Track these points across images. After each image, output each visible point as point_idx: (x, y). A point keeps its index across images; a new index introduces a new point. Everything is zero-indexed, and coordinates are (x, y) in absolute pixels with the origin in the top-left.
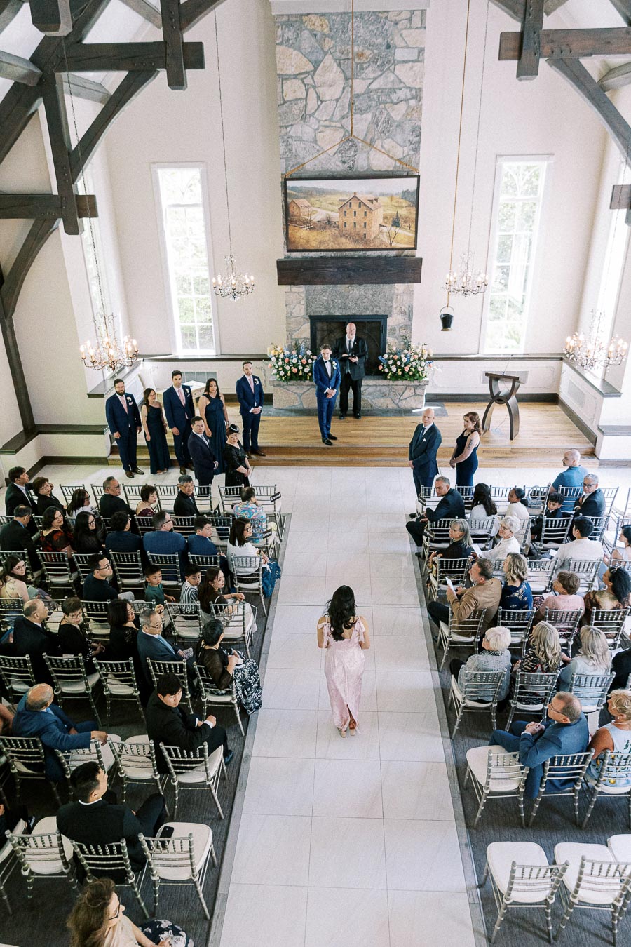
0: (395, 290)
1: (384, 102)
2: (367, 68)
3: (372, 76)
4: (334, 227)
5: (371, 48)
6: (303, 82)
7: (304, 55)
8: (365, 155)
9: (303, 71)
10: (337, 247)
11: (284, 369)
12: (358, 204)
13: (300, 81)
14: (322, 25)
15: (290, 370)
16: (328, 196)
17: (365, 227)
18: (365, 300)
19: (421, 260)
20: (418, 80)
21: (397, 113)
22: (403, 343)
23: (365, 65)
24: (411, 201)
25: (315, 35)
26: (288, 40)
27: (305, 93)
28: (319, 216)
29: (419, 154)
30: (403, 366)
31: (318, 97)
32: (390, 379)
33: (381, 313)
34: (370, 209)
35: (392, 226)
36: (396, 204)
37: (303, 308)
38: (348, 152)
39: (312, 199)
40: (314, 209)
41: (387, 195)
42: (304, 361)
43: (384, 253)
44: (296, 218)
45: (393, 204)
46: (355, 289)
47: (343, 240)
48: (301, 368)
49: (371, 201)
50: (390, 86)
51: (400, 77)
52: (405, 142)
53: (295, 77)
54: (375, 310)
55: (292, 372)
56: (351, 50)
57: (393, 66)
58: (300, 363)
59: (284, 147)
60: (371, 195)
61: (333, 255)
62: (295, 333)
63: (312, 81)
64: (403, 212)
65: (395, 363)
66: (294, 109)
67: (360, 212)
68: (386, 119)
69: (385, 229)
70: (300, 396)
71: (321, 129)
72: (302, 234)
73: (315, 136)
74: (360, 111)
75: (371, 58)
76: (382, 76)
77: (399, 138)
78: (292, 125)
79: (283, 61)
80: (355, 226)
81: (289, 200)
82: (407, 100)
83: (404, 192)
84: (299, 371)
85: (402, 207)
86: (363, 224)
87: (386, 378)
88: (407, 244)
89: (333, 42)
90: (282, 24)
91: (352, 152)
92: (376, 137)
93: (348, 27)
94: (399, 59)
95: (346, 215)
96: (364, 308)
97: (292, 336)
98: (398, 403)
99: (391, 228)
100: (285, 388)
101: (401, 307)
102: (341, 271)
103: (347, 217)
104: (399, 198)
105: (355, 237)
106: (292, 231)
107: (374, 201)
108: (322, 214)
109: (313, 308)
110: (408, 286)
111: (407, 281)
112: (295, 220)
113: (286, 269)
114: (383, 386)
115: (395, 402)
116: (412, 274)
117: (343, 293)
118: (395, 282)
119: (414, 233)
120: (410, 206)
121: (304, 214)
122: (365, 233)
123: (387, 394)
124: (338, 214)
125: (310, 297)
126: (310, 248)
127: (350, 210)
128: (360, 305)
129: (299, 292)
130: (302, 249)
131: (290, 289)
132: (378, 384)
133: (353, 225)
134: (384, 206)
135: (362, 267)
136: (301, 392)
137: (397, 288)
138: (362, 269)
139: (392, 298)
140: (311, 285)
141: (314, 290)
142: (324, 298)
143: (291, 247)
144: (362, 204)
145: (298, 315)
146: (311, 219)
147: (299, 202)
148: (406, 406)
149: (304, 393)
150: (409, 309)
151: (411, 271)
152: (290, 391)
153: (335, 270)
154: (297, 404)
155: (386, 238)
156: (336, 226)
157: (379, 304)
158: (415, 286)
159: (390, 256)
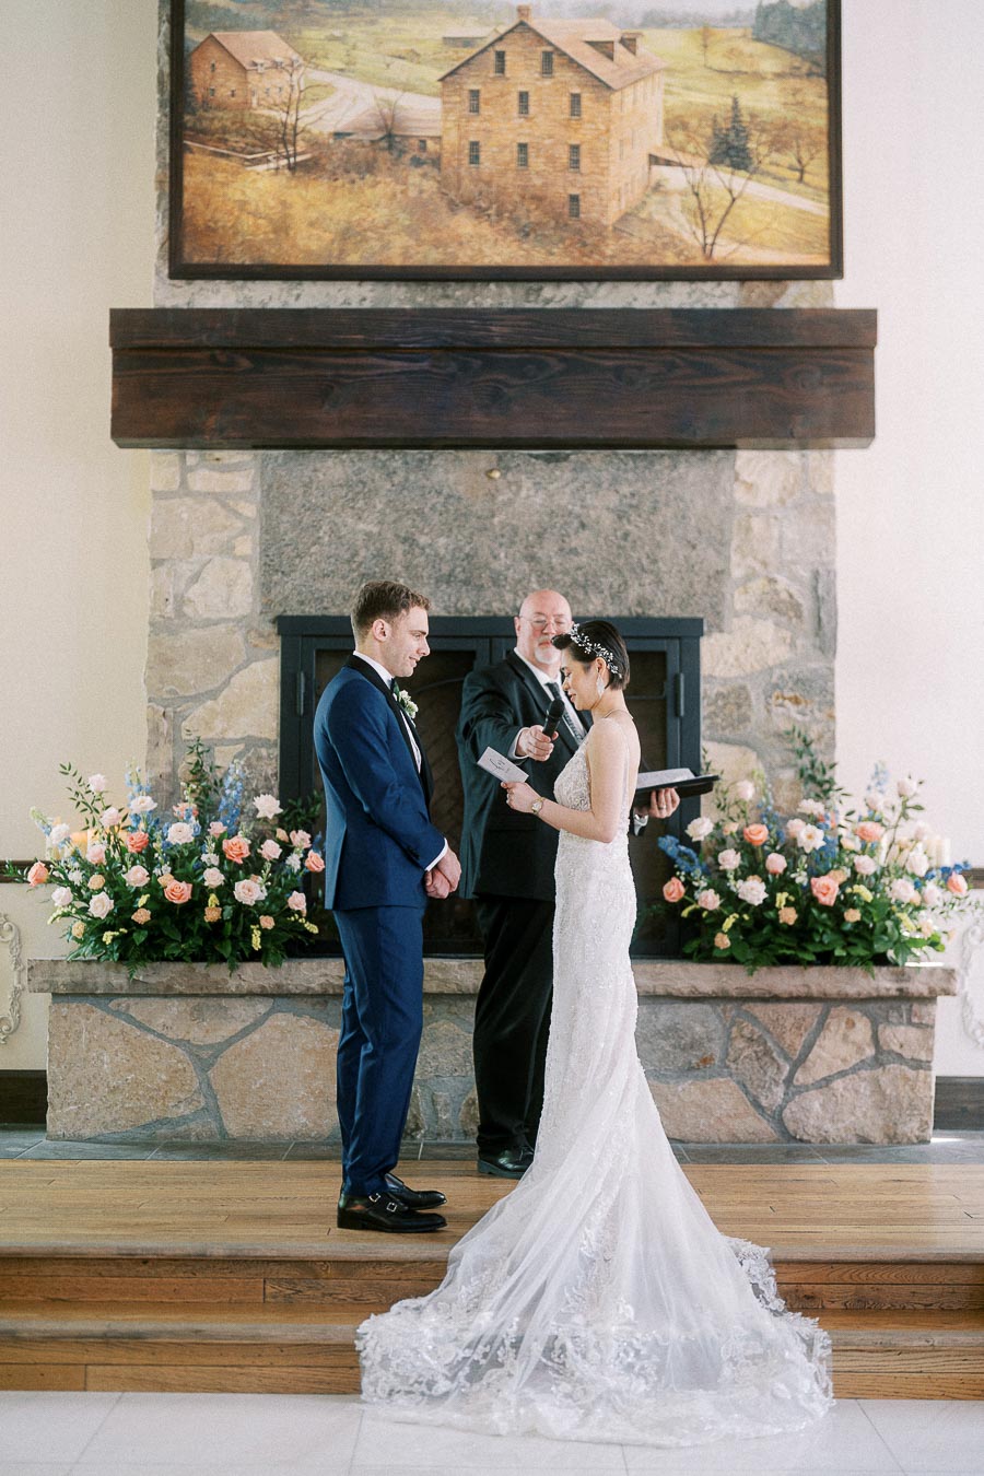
0: (740, 495)
4: (417, 162)
10: (432, 257)
11: (114, 885)
12: (537, 63)
15: (154, 888)
16: (388, 22)
17: (575, 164)
18: (579, 540)
19: (868, 319)
22: (788, 775)
24: (802, 53)
28: (340, 106)
30: (801, 878)
32: (731, 960)
33: (665, 605)
34: (601, 86)
35: (714, 161)
36: (729, 66)
37: (245, 579)
39: (313, 35)
40: (317, 76)
42: (238, 846)
43: (679, 296)
44: (223, 119)
45: (719, 61)
46: (527, 484)
47: (464, 224)
48: (213, 878)
49: (604, 48)
54: (633, 593)
55: (160, 905)
58: (209, 857)
60: (603, 21)
61: (407, 306)
62: (200, 711)
64: (765, 100)
65: (753, 865)
67: (550, 95)
69: (674, 178)
70: (205, 1059)
72: (249, 196)
80: (524, 161)
81: (193, 35)
83: (764, 14)
84: (201, 893)
85: (758, 77)
86: (564, 155)
87: (707, 955)
88: (795, 246)
95: (475, 109)
96: (575, 582)
97: (176, 727)
98: (782, 1108)
99: (710, 171)
100: (117, 1013)
101: (772, 581)
102: (453, 367)
103: (485, 120)
104: (744, 36)
105: (521, 212)
106: (199, 178)
107: (619, 48)
108: (355, 99)
109: (297, 578)
110: (804, 469)
111: (798, 430)
112: (217, 124)
113: (164, 354)
114: (688, 999)
115: (764, 1103)
116: (825, 391)
117: (459, 498)
118: (739, 442)
119: (826, 198)
120: (793, 73)
121: (266, 98)
122: (574, 192)
123: (716, 1049)
124: (435, 104)
125: (285, 518)
126: (293, 261)
127: (499, 86)
128: (550, 563)
129: (228, 495)
130: (247, 263)
131: (178, 478)
132: (660, 991)
133: (511, 154)
134: (669, 71)
135: (562, 353)
136: (209, 1040)
137: (749, 480)
138: (564, 360)
139: (722, 531)
140: (292, 452)
141: (307, 486)
142: (361, 526)
143: (195, 256)
144: (555, 56)
145: (214, 616)
146: (301, 124)
147: (242, 43)
148: (828, 1126)
149: (229, 1042)
150: (816, 591)
151: (818, 374)
152: (150, 1031)
153: (416, 366)
154: (183, 1110)
155: (682, 219)
156: (424, 156)
157: (655, 561)
158: (845, 465)
159: (711, 306)
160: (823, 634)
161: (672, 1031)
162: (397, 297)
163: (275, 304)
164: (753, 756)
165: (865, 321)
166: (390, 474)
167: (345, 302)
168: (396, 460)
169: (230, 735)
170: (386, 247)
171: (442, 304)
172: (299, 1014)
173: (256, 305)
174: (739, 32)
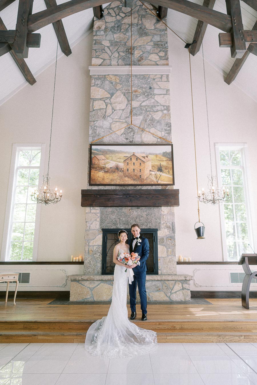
0: (162, 213)
1: (149, 111)
2: (139, 96)
3: (142, 100)
4: (120, 171)
5: (141, 88)
6: (105, 102)
7: (106, 91)
8: (139, 135)
9: (104, 97)
10: (123, 183)
12: (136, 159)
13: (103, 101)
14: (116, 79)
16: (117, 154)
17: (141, 171)
18: (141, 219)
19: (178, 190)
20: (167, 102)
21: (157, 116)
22: (170, 250)
23: (138, 95)
24: (168, 158)
25: (112, 83)
26: (98, 84)
27: (106, 106)
28: (111, 164)
29: (171, 135)
31: (113, 109)
34: (144, 162)
35: (158, 171)
36: (159, 159)
37: (98, 224)
38: (130, 134)
39: (108, 156)
40: (108, 161)
41: (153, 154)
43: (154, 188)
44: (97, 166)
45: (158, 159)
46: (135, 211)
47: (126, 179)
49: (144, 157)
50: (152, 104)
51: (157, 101)
52: (162, 129)
53: (101, 99)
56: (131, 89)
57: (153, 96)
59: (92, 131)
60: (143, 154)
61: (119, 189)
62: (92, 241)
63: (109, 101)
64: (164, 163)
66: (98, 113)
67: (137, 163)
68: (151, 119)
69: (153, 173)
70: (92, 290)
71: (114, 123)
72: (99, 176)
73: (110, 126)
74: (136, 115)
75: (141, 93)
76: (148, 100)
77: (158, 127)
78: (97, 121)
79: (94, 93)
80: (134, 171)
81: (93, 156)
82: (162, 111)
83: (164, 153)
85: (163, 161)
86: (139, 170)
88: (168, 181)
89: (121, 86)
90: (95, 79)
91: (132, 134)
92: (146, 127)
93: (129, 80)
94: (156, 93)
95: (128, 165)
96: (141, 224)
97: (89, 244)
98: (170, 296)
99: (157, 172)
100: (80, 283)
101: (167, 224)
102: (125, 197)
103: (130, 166)
104: (161, 156)
105: (134, 177)
106: (93, 173)
107: (146, 157)
108: (113, 163)
109: (105, 224)
110: (170, 209)
111: (169, 205)
112: (95, 167)
113: (87, 195)
114: (157, 281)
115: (168, 295)
116: (173, 199)
117: (126, 213)
118: (162, 206)
119: (172, 175)
120: (168, 160)
121: (102, 163)
122: (140, 175)
123: (161, 288)
124: (123, 164)
125: (103, 216)
126: (105, 183)
127: (131, 162)
128: (138, 222)
129: (96, 213)
130: (99, 183)
131: (90, 211)
132: (153, 280)
133: (132, 170)
134: (152, 160)
135: (139, 195)
136: (92, 287)
137: (163, 211)
138: (139, 196)
139: (160, 217)
140: (104, 207)
141: (106, 212)
142: (113, 217)
143: (92, 183)
144: (138, 159)
145: (94, 229)
146: (106, 167)
147: (99, 157)
148: (176, 298)
149: (95, 287)
150: (172, 225)
151: (172, 197)
152: (84, 286)
153: (121, 197)
154: (89, 297)
155: (154, 178)
156: (121, 170)
157: (151, 221)
158: (175, 209)
159: (158, 189)
160: (173, 230)
161: (155, 285)
162: (118, 188)
163: (102, 189)
164: (165, 247)
165: (178, 191)
166: (117, 210)
167: (111, 188)
168: (118, 208)
169: (96, 244)
170: (117, 182)
171: (123, 189)
172: (104, 283)
173: (100, 189)
174: (161, 155)
